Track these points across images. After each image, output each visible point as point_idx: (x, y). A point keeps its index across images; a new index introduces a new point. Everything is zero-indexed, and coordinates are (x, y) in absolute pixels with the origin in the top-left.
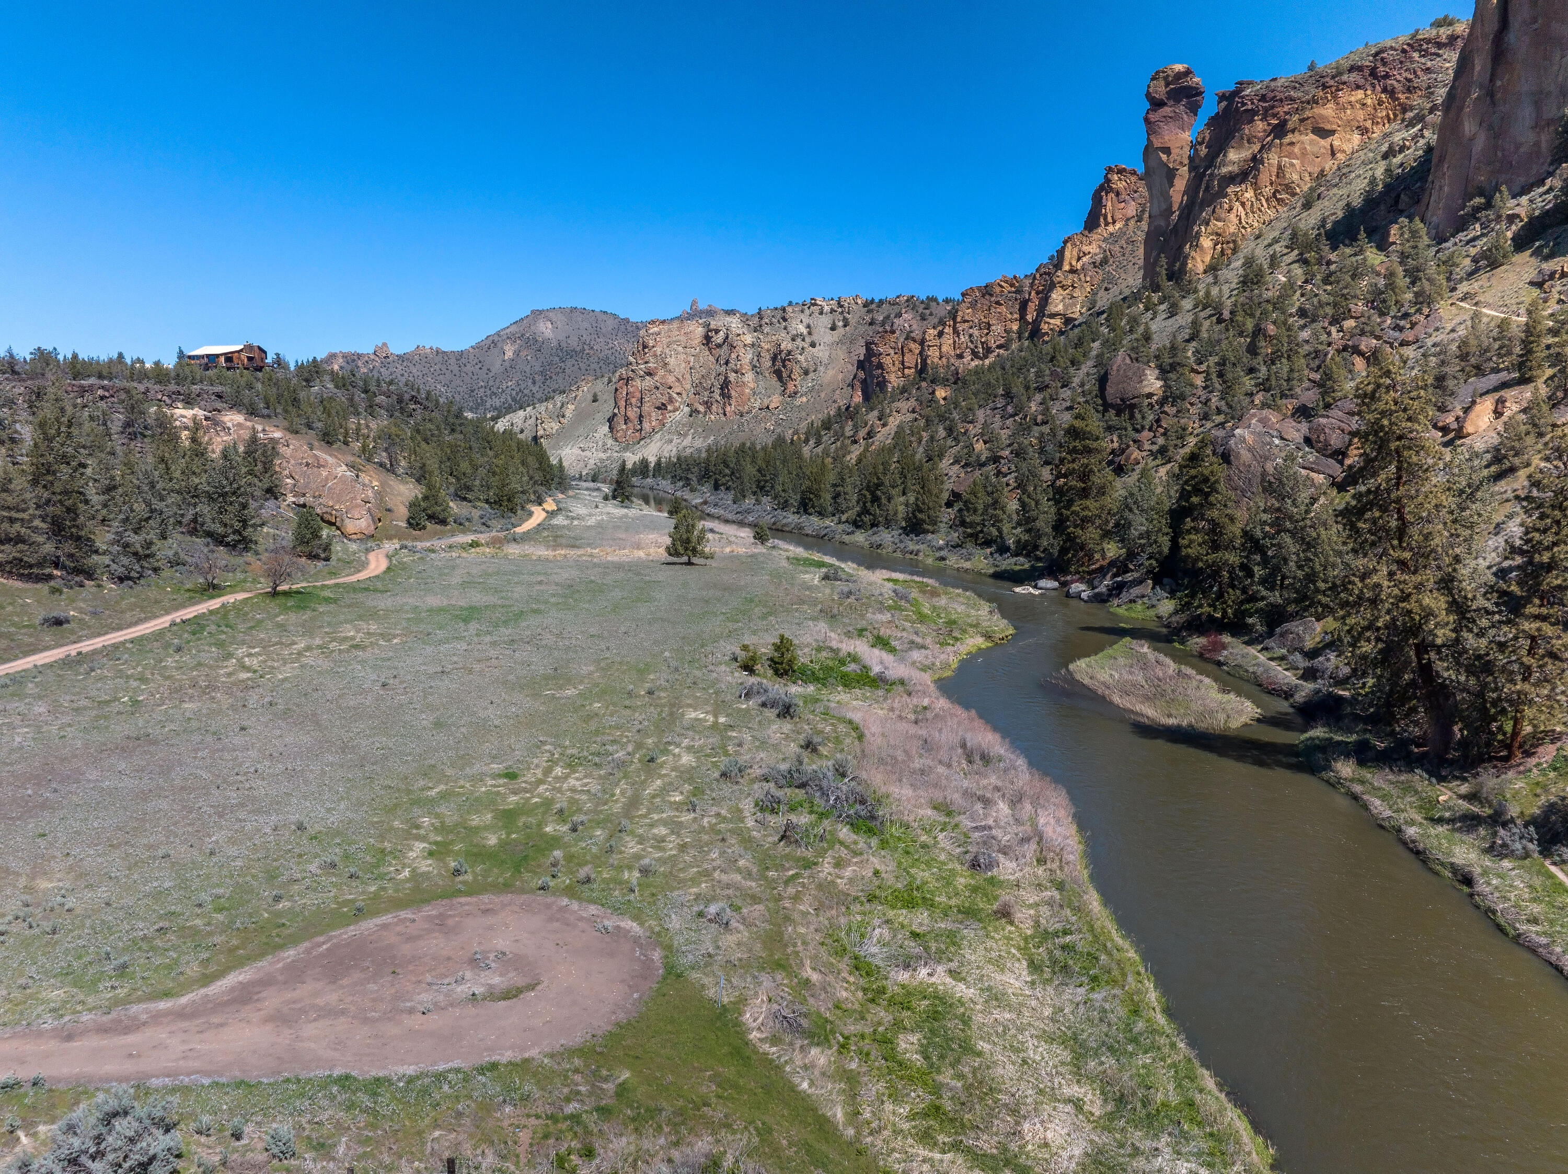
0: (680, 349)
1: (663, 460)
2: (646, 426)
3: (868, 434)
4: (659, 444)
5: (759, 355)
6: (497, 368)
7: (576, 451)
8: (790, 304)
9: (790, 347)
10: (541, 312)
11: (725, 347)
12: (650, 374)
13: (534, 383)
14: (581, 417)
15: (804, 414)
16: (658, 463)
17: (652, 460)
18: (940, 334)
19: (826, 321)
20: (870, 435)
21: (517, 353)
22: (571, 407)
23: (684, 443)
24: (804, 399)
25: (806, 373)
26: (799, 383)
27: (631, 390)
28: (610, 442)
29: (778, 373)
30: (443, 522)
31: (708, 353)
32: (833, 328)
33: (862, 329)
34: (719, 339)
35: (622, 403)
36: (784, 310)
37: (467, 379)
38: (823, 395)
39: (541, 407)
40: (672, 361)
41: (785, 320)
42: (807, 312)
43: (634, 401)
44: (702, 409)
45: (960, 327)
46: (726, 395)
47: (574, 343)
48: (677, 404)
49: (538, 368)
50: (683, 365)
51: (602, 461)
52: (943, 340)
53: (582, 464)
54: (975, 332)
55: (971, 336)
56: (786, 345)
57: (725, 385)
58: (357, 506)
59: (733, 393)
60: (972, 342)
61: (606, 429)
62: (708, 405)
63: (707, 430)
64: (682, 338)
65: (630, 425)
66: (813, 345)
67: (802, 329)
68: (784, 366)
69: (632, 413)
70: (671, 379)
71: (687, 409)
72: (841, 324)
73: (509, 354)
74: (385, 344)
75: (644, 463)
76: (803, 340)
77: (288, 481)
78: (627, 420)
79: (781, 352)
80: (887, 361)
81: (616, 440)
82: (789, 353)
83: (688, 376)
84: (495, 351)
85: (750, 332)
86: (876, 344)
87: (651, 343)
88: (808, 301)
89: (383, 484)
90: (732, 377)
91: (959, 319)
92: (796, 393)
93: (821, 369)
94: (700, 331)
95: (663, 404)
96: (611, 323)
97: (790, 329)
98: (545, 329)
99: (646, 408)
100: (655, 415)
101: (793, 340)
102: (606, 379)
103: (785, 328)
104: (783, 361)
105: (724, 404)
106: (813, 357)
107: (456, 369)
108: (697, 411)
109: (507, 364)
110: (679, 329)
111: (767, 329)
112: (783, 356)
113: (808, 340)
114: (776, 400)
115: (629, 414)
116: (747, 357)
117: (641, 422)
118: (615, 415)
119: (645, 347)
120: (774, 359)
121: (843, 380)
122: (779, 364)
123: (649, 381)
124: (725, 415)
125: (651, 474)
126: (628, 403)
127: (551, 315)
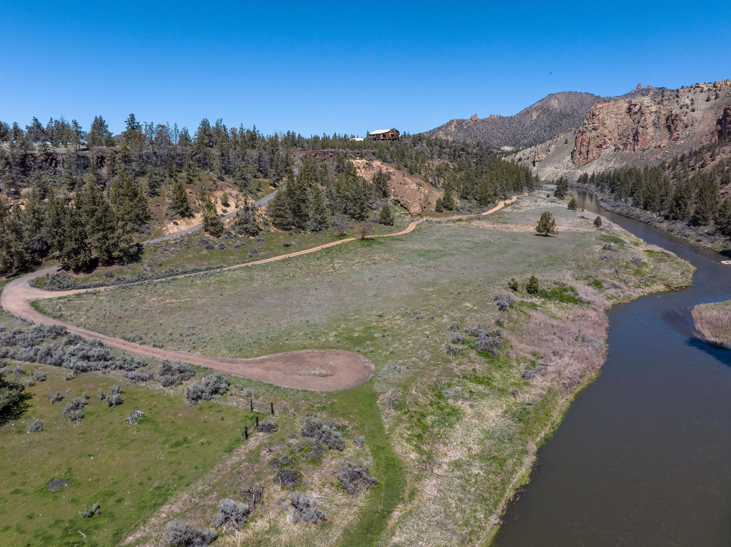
0: (613, 115)
1: (596, 174)
2: (590, 156)
3: (702, 165)
4: (596, 166)
5: (659, 118)
6: (528, 124)
7: (553, 168)
8: (683, 87)
9: (678, 112)
10: (553, 95)
11: (639, 114)
12: (595, 129)
13: (545, 131)
14: (558, 151)
15: (681, 150)
16: (593, 176)
17: (590, 174)
19: (704, 96)
21: (538, 117)
22: (553, 146)
23: (609, 166)
24: (682, 142)
25: (686, 126)
26: (681, 132)
27: (584, 137)
28: (571, 164)
29: (669, 127)
30: (451, 209)
31: (629, 117)
32: (708, 100)
34: (636, 109)
35: (579, 144)
36: (678, 91)
37: (513, 130)
38: (694, 139)
39: (539, 147)
40: (608, 122)
41: (677, 96)
42: (693, 91)
43: (585, 143)
44: (621, 147)
46: (636, 140)
47: (568, 110)
48: (608, 145)
49: (548, 124)
50: (614, 124)
51: (565, 174)
53: (555, 175)
56: (676, 111)
57: (636, 134)
58: (416, 201)
59: (640, 139)
61: (569, 157)
62: (625, 145)
63: (623, 158)
64: (615, 110)
65: (582, 155)
66: (693, 110)
67: (688, 102)
68: (673, 123)
69: (584, 150)
70: (606, 132)
71: (613, 148)
72: (714, 97)
73: (534, 117)
74: (476, 114)
75: (586, 175)
76: (687, 108)
77: (393, 190)
78: (580, 153)
79: (672, 115)
81: (574, 163)
82: (677, 116)
83: (616, 130)
84: (528, 116)
85: (655, 105)
86: (730, 110)
87: (597, 113)
88: (694, 85)
89: (430, 192)
90: (640, 130)
92: (678, 138)
93: (697, 124)
94: (626, 105)
95: (600, 145)
96: (589, 99)
97: (680, 102)
98: (555, 104)
99: (591, 147)
100: (596, 150)
101: (681, 108)
102: (573, 132)
103: (677, 102)
104: (673, 120)
105: (634, 145)
106: (692, 117)
107: (508, 126)
108: (619, 149)
109: (533, 122)
110: (614, 105)
111: (665, 103)
112: (673, 117)
113: (690, 108)
114: (665, 142)
115: (582, 150)
116: (650, 119)
117: (588, 154)
118: (574, 150)
119: (593, 115)
120: (667, 119)
121: (709, 130)
122: (670, 122)
123: (594, 133)
124: (634, 150)
125: (588, 181)
126: (582, 144)
127: (558, 96)
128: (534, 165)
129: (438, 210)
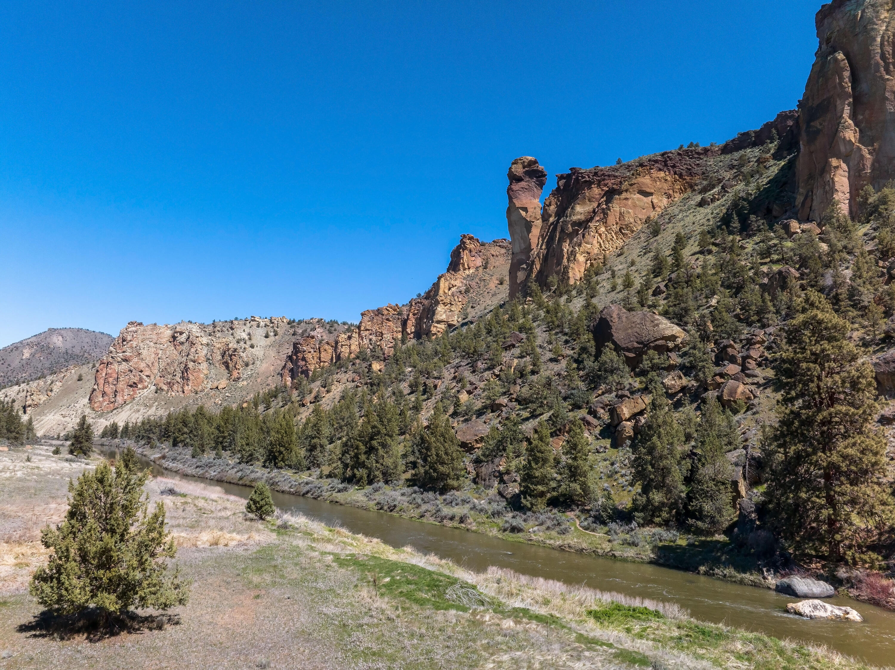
0: (152, 344)
1: (130, 425)
2: (119, 399)
3: (315, 398)
4: (129, 413)
5: (212, 352)
6: (16, 364)
7: (58, 417)
8: (236, 319)
9: (235, 346)
10: (55, 330)
11: (187, 344)
12: (126, 360)
14: (66, 391)
15: (244, 393)
16: (126, 427)
17: (121, 425)
18: (350, 338)
19: (261, 332)
20: (317, 399)
21: (33, 355)
22: (59, 384)
23: (149, 413)
24: (245, 383)
25: (247, 365)
26: (242, 371)
27: (110, 371)
28: (88, 410)
29: (226, 364)
31: (173, 348)
32: (267, 336)
33: (287, 338)
34: (183, 338)
35: (101, 381)
36: (232, 322)
38: (259, 380)
39: (34, 385)
40: (144, 352)
41: (232, 329)
42: (248, 325)
43: (111, 380)
44: (165, 388)
45: (363, 334)
46: (185, 379)
47: (77, 350)
48: (146, 384)
49: (47, 365)
50: (153, 356)
52: (352, 341)
53: (61, 427)
54: (374, 338)
55: (370, 340)
56: (233, 345)
57: (185, 371)
59: (191, 377)
60: (371, 344)
61: (86, 400)
62: (170, 385)
63: (168, 403)
64: (154, 337)
65: (106, 398)
66: (252, 346)
67: (245, 336)
68: (231, 360)
69: (109, 389)
70: (142, 365)
71: (153, 388)
72: (272, 334)
73: (27, 355)
75: (115, 427)
76: (245, 343)
78: (104, 394)
79: (228, 349)
80: (309, 356)
81: (93, 409)
82: (235, 350)
83: (156, 364)
84: (15, 353)
85: (206, 336)
86: (301, 344)
87: (129, 338)
88: (249, 318)
90: (191, 365)
91: (362, 328)
92: (239, 378)
93: (258, 363)
94: (169, 332)
95: (135, 383)
97: (235, 335)
98: (57, 341)
99: (121, 385)
100: (127, 391)
101: (238, 342)
102: (91, 365)
103: (232, 334)
104: (230, 356)
105: (183, 385)
106: (252, 354)
108: (161, 389)
109: (24, 362)
110: (152, 331)
111: (218, 335)
112: (230, 352)
113: (249, 343)
114: (223, 383)
115: (106, 389)
116: (203, 352)
117: (116, 396)
118: (94, 390)
119: (124, 340)
120: (223, 354)
121: (274, 370)
122: (227, 358)
123: (124, 366)
124: (184, 392)
125: (119, 436)
126: (106, 381)
127: (62, 332)
128: (25, 412)
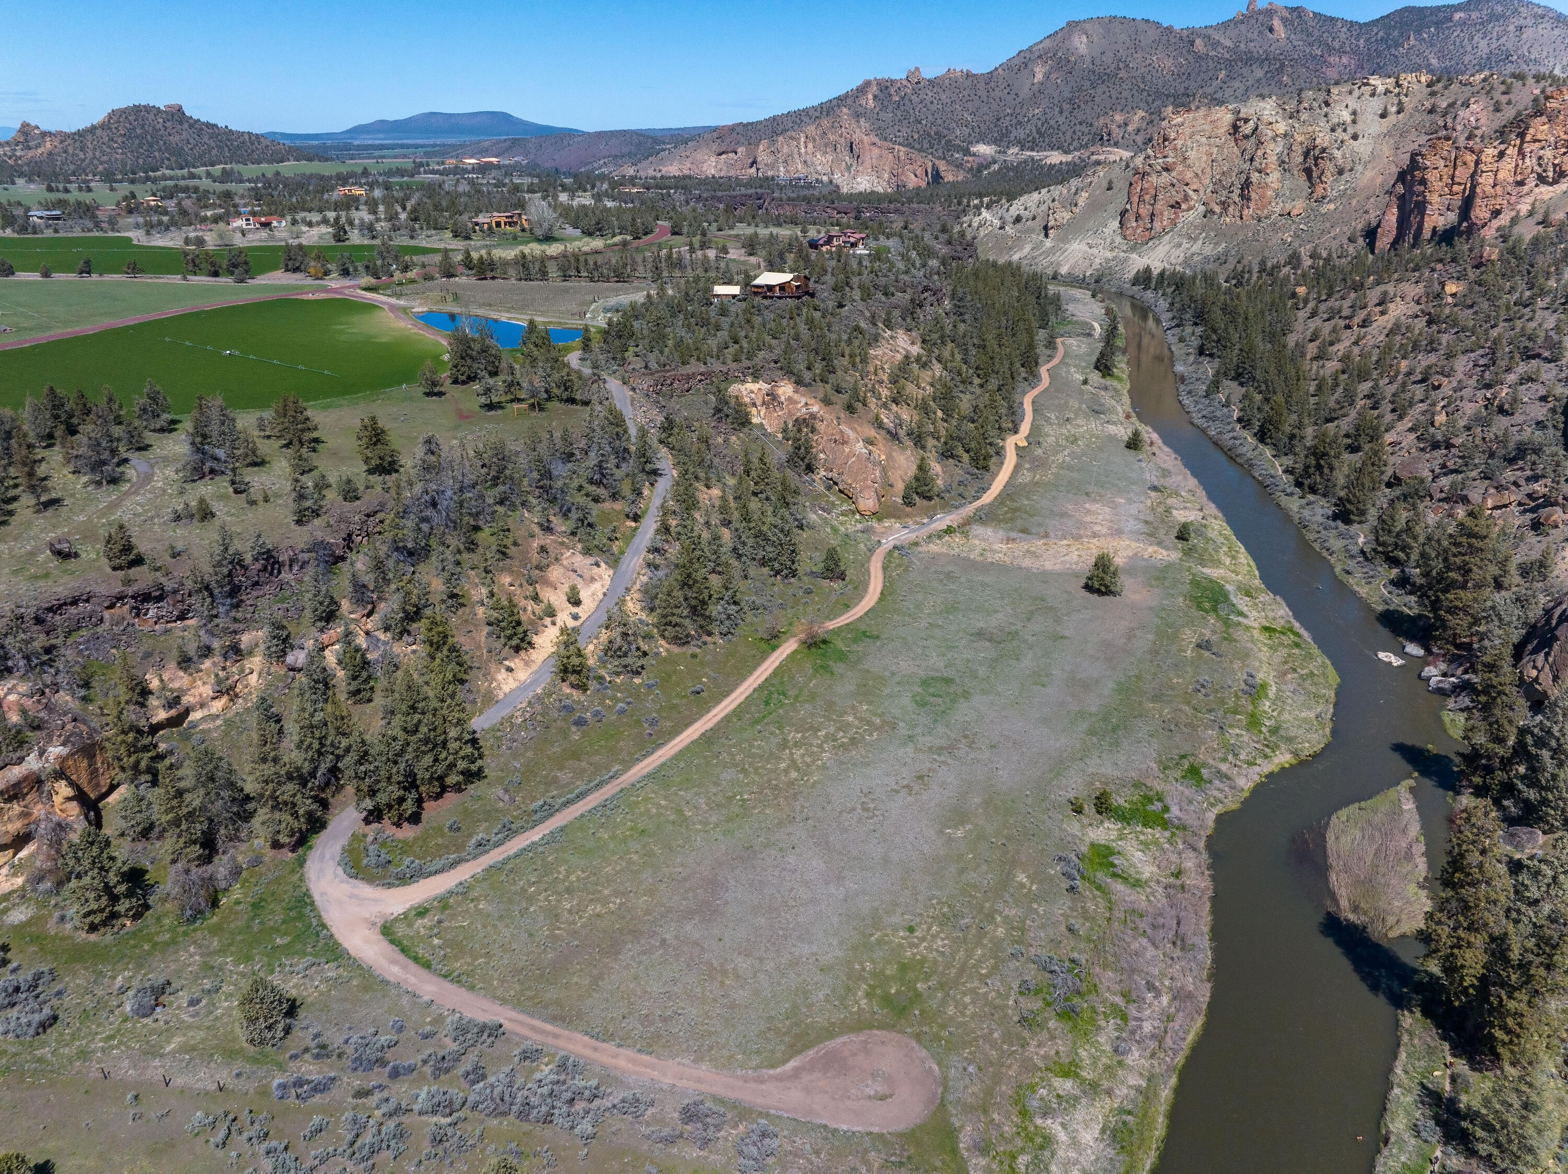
0: (1204, 140)
1: (1168, 269)
2: (1157, 225)
4: (1167, 247)
5: (1290, 149)
6: (1025, 92)
7: (1083, 247)
9: (1327, 140)
10: (1077, 23)
11: (1253, 140)
12: (1167, 169)
13: (1061, 112)
14: (1095, 206)
15: (1328, 225)
16: (1162, 274)
17: (1156, 267)
18: (1502, 154)
19: (1376, 105)
21: (1047, 76)
22: (1085, 195)
23: (1193, 249)
24: (1332, 206)
25: (1341, 172)
26: (1332, 186)
27: (1146, 185)
28: (1118, 239)
29: (1308, 172)
31: (1233, 144)
32: (1383, 116)
33: (1418, 117)
34: (1247, 129)
35: (1135, 199)
37: (994, 106)
38: (1354, 202)
39: (1056, 191)
40: (1191, 154)
41: (1327, 104)
43: (1147, 198)
44: (1217, 209)
45: (1527, 148)
46: (1245, 197)
47: (1108, 59)
48: (1192, 203)
49: (1067, 94)
50: (1204, 158)
51: (1107, 260)
52: (1502, 164)
53: (1087, 263)
54: (1548, 153)
55: (1540, 158)
56: (1323, 138)
57: (1247, 184)
58: (868, 487)
59: (1253, 195)
60: (1540, 165)
61: (1115, 224)
63: (1220, 235)
65: (1141, 222)
66: (1355, 137)
67: (1346, 116)
68: (1316, 165)
69: (1145, 210)
70: (1189, 175)
71: (1202, 209)
72: (1394, 109)
73: (1039, 77)
74: (917, 69)
75: (1148, 270)
76: (1345, 130)
77: (822, 456)
78: (1138, 217)
79: (1315, 147)
80: (1431, 176)
81: (1125, 238)
82: (1324, 150)
83: (1208, 170)
84: (1025, 72)
85: (1284, 118)
86: (1423, 156)
87: (1173, 135)
89: (889, 457)
90: (1255, 176)
91: (1528, 138)
92: (1324, 198)
93: (1359, 168)
94: (1229, 118)
95: (1177, 202)
96: (1152, 34)
97: (1331, 116)
98: (1080, 43)
99: (1159, 206)
100: (1168, 214)
101: (1333, 130)
103: (1326, 115)
104: (1316, 159)
105: (1242, 207)
106: (1353, 151)
107: (983, 94)
108: (1212, 212)
109: (1035, 88)
110: (1206, 116)
111: (1304, 116)
112: (1317, 152)
113: (1350, 131)
114: (1299, 206)
115: (1141, 211)
116: (1274, 150)
117: (1152, 220)
118: (1127, 210)
119: (1165, 140)
120: (1306, 154)
121: (1382, 185)
122: (1311, 161)
123: (1165, 178)
124: (1241, 218)
125: (1153, 285)
126: (1141, 200)
127: (1087, 26)
128: (1047, 236)
129: (908, 501)
